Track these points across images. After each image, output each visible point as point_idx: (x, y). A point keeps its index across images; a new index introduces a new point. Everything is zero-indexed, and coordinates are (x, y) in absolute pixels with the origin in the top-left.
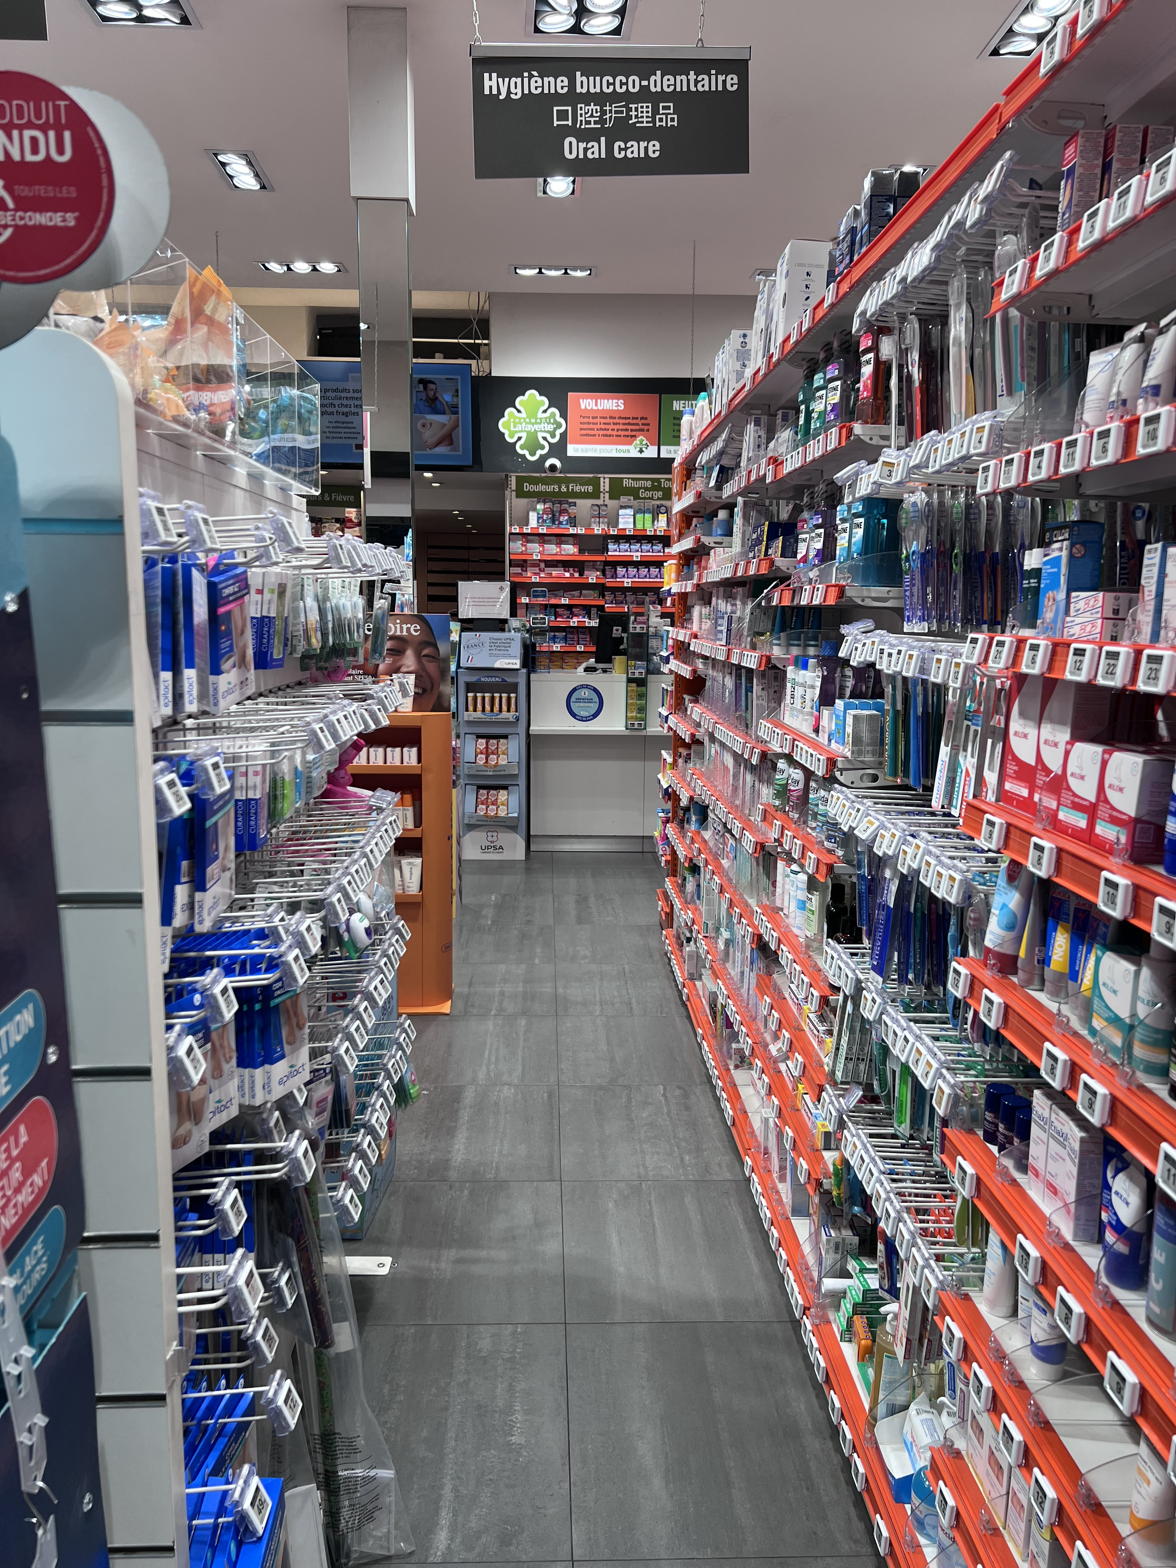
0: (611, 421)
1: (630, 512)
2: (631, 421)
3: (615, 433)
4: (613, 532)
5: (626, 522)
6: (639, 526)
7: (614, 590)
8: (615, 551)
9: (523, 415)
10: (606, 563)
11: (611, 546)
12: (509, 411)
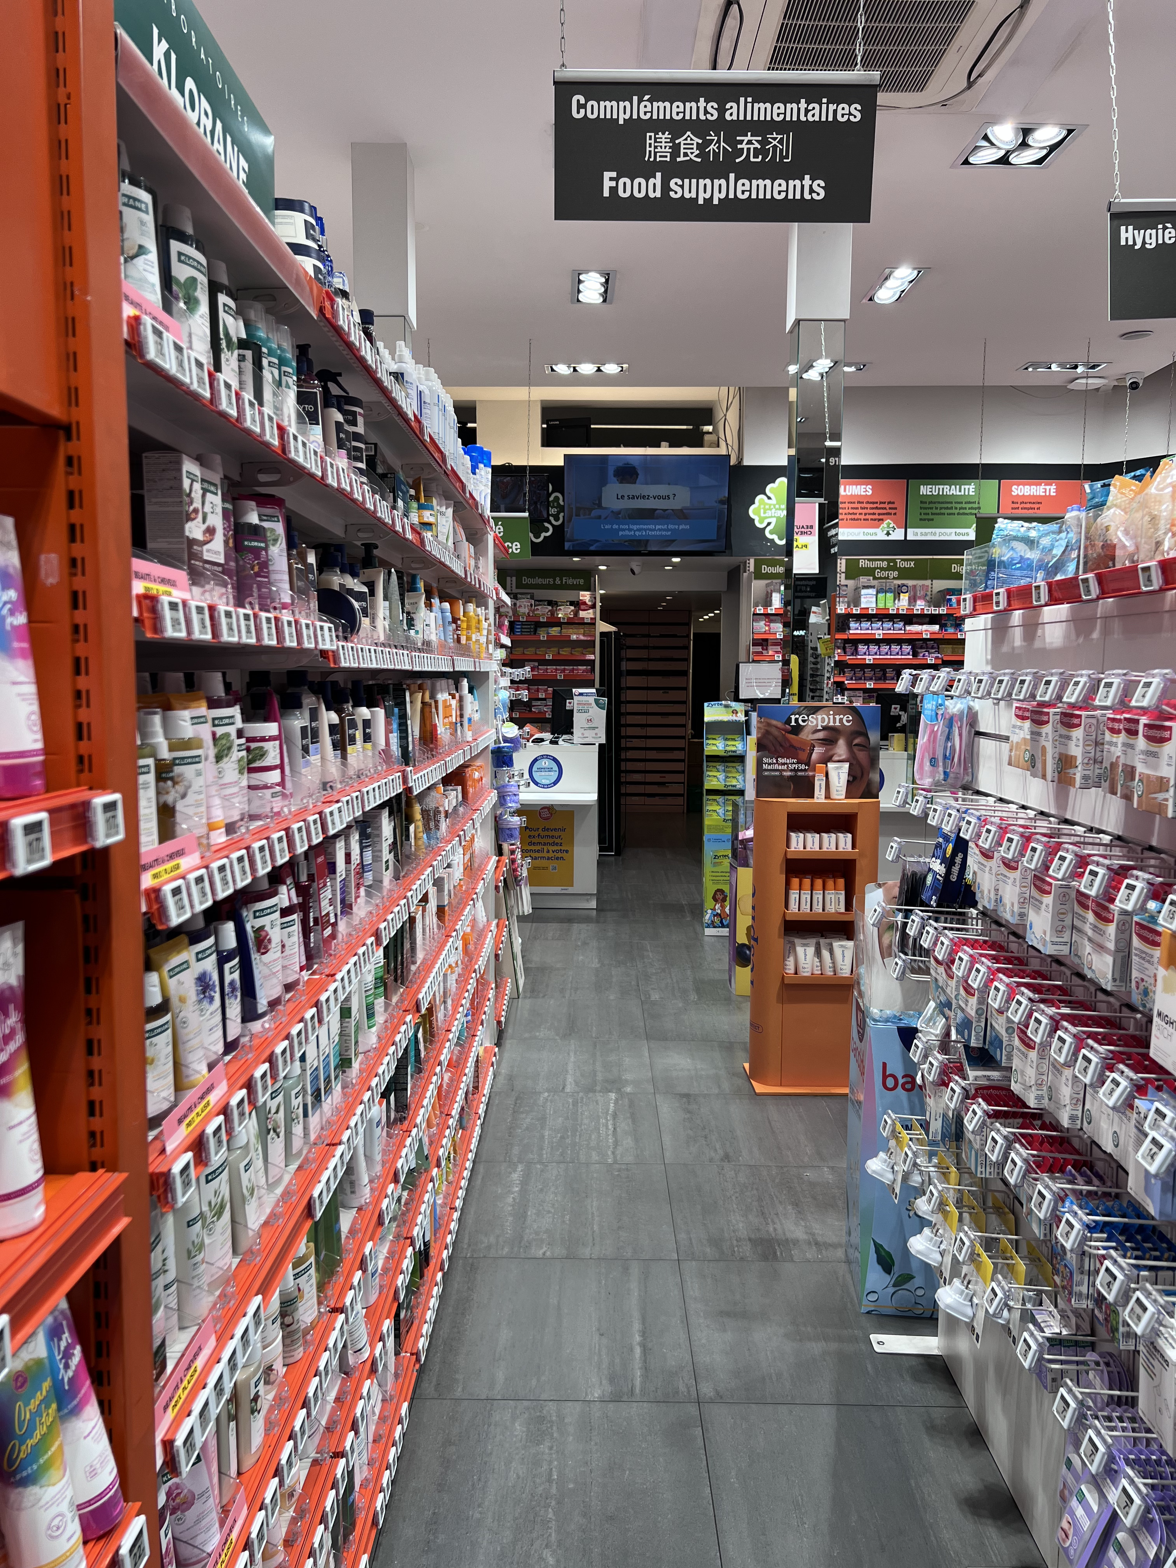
0: (859, 505)
1: (872, 591)
2: (878, 505)
3: (863, 517)
4: (856, 611)
5: (869, 601)
6: (881, 606)
7: (853, 667)
8: (856, 629)
9: (773, 501)
10: (847, 641)
11: (853, 625)
12: (760, 498)
